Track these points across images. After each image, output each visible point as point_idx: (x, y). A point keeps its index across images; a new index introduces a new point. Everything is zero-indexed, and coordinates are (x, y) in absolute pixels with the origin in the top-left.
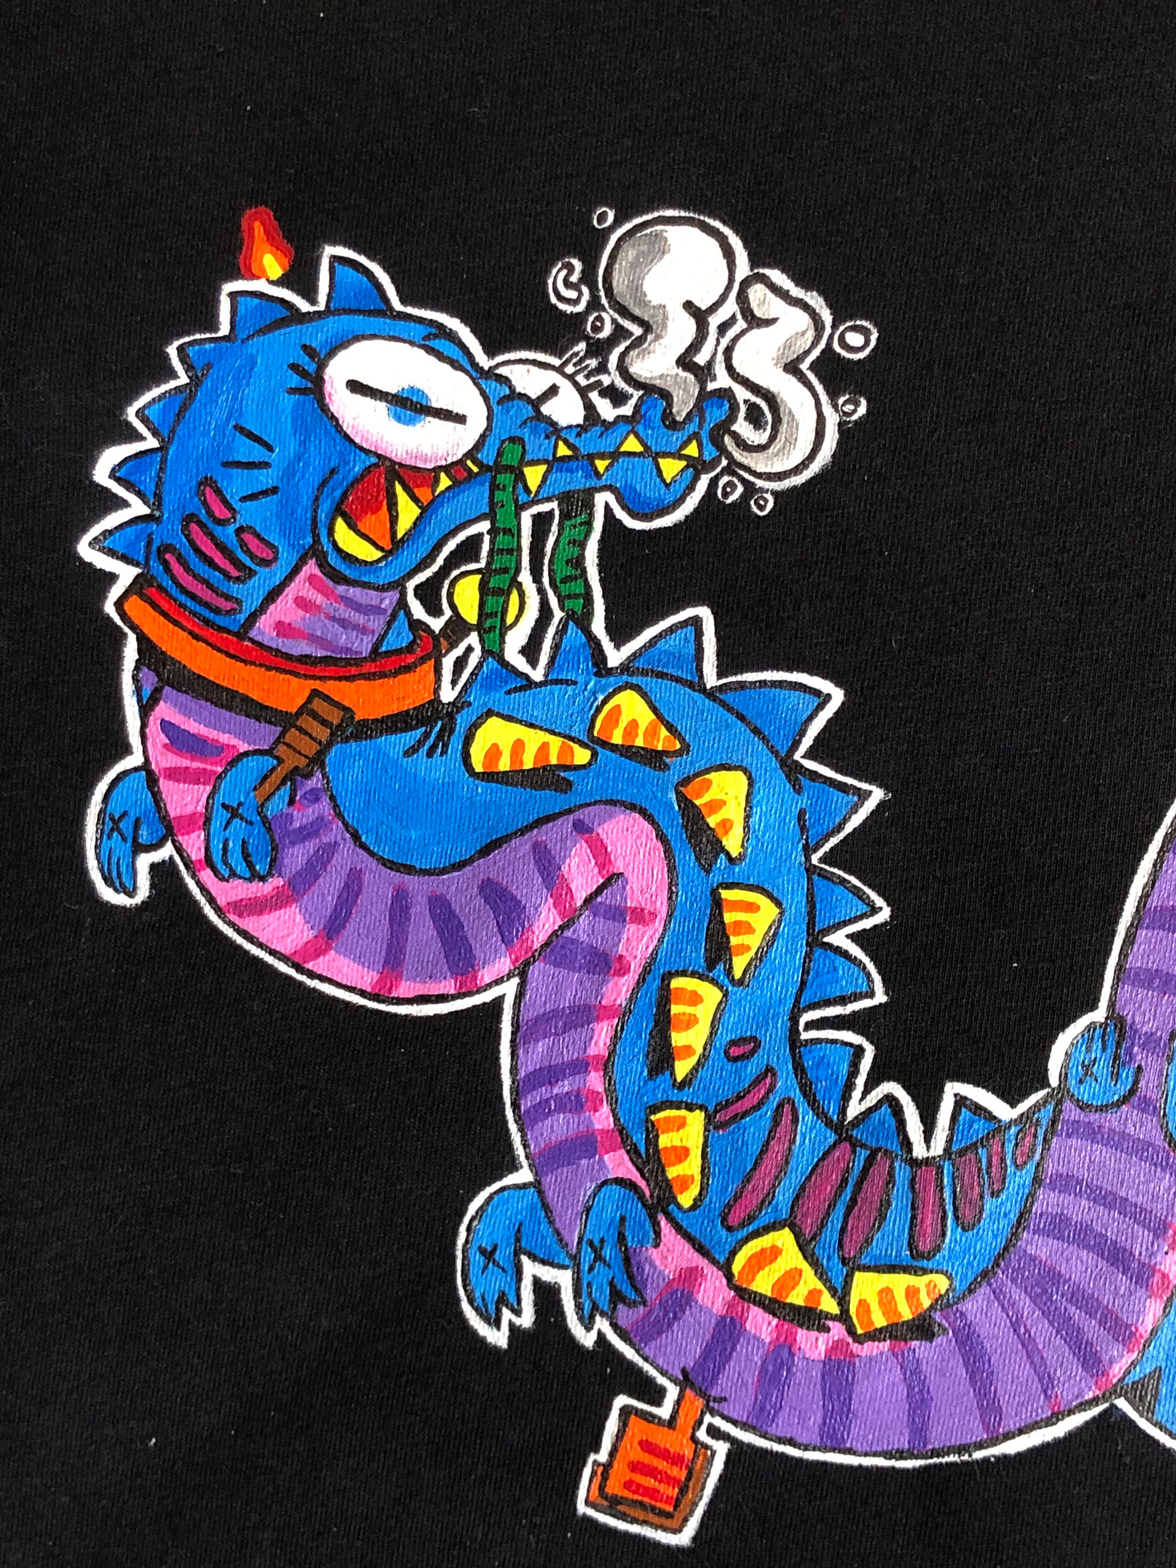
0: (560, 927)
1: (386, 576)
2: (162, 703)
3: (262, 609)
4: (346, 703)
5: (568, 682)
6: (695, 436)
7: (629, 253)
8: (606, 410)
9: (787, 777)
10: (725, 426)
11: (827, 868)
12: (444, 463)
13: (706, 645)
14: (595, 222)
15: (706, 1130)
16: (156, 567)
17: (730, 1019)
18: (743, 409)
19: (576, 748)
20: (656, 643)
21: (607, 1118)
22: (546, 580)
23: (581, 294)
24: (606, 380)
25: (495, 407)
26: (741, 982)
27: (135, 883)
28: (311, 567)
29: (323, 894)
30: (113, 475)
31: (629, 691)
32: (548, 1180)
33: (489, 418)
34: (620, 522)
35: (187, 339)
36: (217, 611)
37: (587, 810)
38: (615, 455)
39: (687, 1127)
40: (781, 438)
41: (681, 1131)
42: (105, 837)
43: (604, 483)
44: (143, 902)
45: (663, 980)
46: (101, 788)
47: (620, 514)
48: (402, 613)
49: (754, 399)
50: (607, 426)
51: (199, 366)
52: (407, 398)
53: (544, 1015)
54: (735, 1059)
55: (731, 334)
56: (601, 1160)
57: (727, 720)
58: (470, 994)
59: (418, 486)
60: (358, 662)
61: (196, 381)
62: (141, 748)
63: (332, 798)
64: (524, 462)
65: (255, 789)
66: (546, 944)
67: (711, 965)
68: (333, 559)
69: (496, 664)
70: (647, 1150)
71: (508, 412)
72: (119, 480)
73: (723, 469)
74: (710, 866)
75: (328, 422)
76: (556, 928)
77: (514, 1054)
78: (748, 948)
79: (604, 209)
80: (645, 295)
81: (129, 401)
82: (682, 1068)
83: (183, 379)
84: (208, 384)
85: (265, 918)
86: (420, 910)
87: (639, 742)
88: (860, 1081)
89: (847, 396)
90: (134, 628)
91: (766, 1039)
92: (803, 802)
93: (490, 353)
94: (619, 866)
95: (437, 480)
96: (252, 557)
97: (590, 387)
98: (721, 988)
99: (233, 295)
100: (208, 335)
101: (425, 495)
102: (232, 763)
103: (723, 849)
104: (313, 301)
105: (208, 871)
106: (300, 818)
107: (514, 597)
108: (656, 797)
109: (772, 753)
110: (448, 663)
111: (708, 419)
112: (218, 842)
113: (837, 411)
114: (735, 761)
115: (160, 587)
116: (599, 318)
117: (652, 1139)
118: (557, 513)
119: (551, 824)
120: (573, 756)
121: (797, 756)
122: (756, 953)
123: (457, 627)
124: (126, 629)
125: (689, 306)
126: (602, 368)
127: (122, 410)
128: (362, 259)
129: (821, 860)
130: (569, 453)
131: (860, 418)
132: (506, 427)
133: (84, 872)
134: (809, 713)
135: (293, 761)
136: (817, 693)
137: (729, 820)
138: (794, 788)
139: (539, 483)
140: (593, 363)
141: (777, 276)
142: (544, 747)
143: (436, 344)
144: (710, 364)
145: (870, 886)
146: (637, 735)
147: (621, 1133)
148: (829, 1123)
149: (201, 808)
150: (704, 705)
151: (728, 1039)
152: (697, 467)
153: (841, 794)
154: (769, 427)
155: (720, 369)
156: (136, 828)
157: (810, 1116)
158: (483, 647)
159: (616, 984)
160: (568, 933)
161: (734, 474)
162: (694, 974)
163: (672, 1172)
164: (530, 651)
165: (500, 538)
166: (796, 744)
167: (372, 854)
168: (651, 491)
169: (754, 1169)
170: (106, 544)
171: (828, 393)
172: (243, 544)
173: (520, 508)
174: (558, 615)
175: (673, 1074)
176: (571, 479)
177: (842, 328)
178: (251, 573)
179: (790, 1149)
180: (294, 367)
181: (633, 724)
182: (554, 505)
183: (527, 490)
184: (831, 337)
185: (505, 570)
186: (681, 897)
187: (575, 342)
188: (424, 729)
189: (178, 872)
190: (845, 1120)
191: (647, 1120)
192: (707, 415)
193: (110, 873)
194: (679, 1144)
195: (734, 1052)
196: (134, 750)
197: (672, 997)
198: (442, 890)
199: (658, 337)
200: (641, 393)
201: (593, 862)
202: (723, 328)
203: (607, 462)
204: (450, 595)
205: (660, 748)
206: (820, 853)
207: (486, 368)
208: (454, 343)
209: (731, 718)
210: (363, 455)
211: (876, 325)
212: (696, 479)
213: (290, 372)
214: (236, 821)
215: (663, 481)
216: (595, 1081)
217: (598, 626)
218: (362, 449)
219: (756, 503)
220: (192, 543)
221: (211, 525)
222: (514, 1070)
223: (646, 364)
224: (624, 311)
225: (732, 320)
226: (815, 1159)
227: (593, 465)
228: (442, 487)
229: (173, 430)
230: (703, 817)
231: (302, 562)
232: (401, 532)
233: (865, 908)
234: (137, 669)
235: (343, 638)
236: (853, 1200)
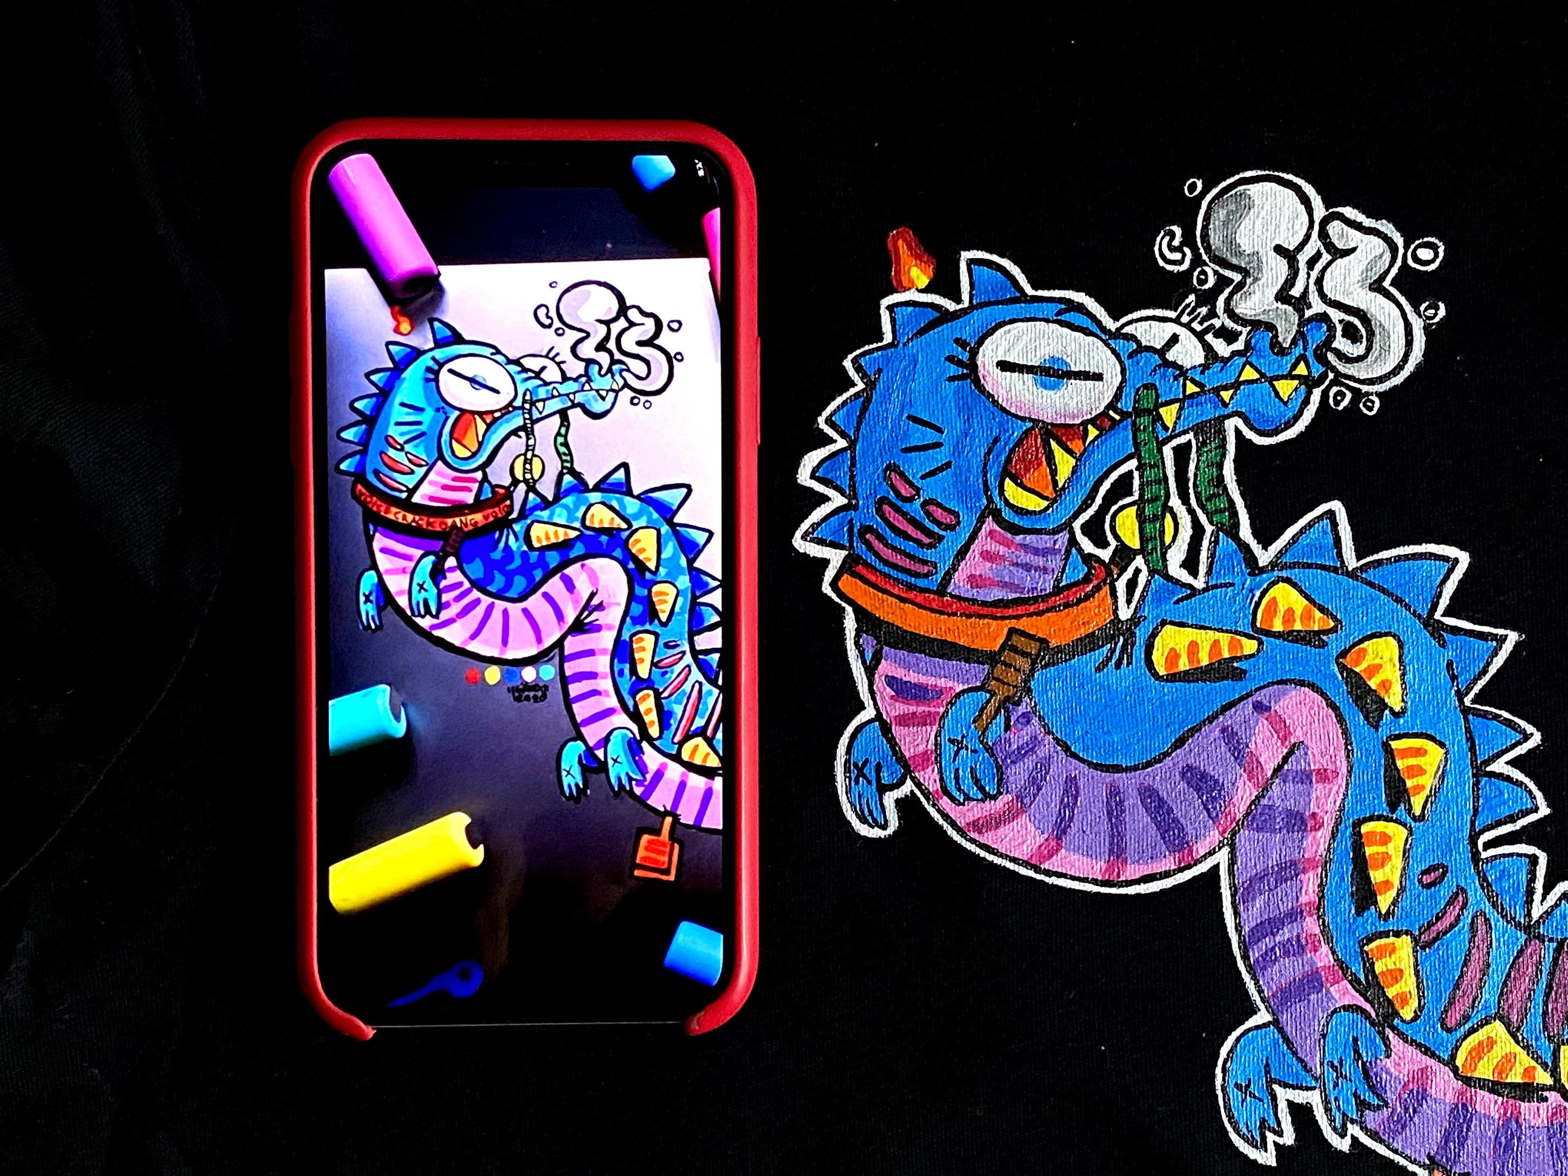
0: (1256, 796)
1: (1055, 519)
2: (883, 662)
3: (954, 568)
4: (1040, 635)
5: (1227, 585)
6: (1302, 357)
7: (1220, 214)
8: (1222, 348)
9: (1432, 635)
10: (1326, 345)
11: (1479, 707)
12: (1089, 417)
13: (1342, 534)
14: (1187, 193)
15: (1414, 951)
16: (860, 548)
17: (1418, 851)
18: (1339, 328)
19: (1244, 640)
20: (1298, 539)
22: (1193, 501)
23: (1184, 255)
24: (1217, 322)
25: (1126, 362)
26: (1421, 818)
27: (885, 817)
28: (989, 524)
29: (1047, 802)
30: (813, 476)
31: (1281, 584)
32: (1285, 1019)
33: (1123, 371)
34: (1250, 441)
36: (917, 575)
37: (1263, 692)
38: (1236, 385)
39: (1397, 952)
40: (1376, 346)
41: (1393, 956)
42: (853, 783)
43: (1231, 410)
45: (1354, 828)
46: (843, 743)
47: (1249, 434)
48: (1074, 551)
49: (1347, 318)
50: (1225, 361)
51: (871, 372)
52: (1050, 368)
53: (1256, 875)
54: (1429, 886)
55: (1319, 267)
56: (1328, 992)
57: (1371, 595)
58: (1188, 867)
59: (1071, 440)
60: (1045, 598)
61: (871, 385)
62: (871, 703)
63: (1041, 718)
64: (1159, 404)
65: (974, 721)
66: (1247, 814)
67: (1393, 807)
68: (1007, 514)
69: (1162, 579)
70: (1366, 977)
71: (1138, 364)
72: (819, 479)
73: (1331, 381)
74: (1378, 722)
75: (985, 399)
76: (1253, 798)
77: (1236, 913)
78: (1423, 787)
79: (1192, 180)
80: (1240, 246)
81: (818, 412)
82: (1384, 902)
83: (861, 386)
84: (880, 386)
85: (1001, 831)
86: (1132, 800)
87: (1298, 626)
88: (1539, 885)
89: (1427, 303)
90: (849, 602)
91: (1452, 864)
92: (1449, 654)
93: (1115, 317)
94: (1299, 735)
95: (1086, 432)
96: (939, 524)
97: (1206, 331)
98: (1405, 826)
99: (890, 308)
100: (875, 345)
101: (1077, 446)
102: (952, 703)
103: (1386, 706)
104: (959, 301)
106: (1017, 740)
107: (1168, 519)
108: (1321, 671)
109: (1415, 616)
110: (1121, 586)
111: (1310, 342)
112: (950, 772)
113: (1420, 317)
114: (1384, 629)
115: (866, 565)
116: (1203, 272)
117: (1370, 969)
118: (1194, 442)
119: (1233, 710)
120: (1242, 647)
121: (1438, 616)
122: (1431, 792)
123: (1124, 554)
124: (844, 604)
125: (1278, 248)
126: (1212, 314)
127: (813, 420)
128: (995, 258)
129: (1473, 702)
130: (1196, 389)
131: (1441, 319)
132: (1138, 377)
133: (841, 815)
134: (1442, 577)
135: (1003, 692)
136: (1446, 559)
137: (1387, 680)
138: (1439, 644)
139: (1174, 419)
140: (1204, 310)
141: (1349, 212)
142: (1216, 644)
143: (1068, 317)
144: (1305, 295)
146: (1294, 621)
147: (1341, 968)
148: (1518, 926)
149: (931, 746)
150: (1349, 585)
151: (1419, 869)
152: (1309, 383)
153: (1482, 642)
154: (1364, 340)
155: (1314, 297)
156: (878, 772)
157: (1501, 923)
158: (1148, 567)
159: (1314, 838)
160: (1264, 802)
161: (1341, 384)
162: (1380, 818)
163: (1391, 992)
164: (1190, 564)
165: (1147, 472)
166: (1435, 606)
167: (1082, 761)
168: (1274, 412)
169: (1461, 976)
170: (815, 535)
171: (1410, 303)
172: (929, 515)
173: (1161, 444)
175: (1377, 908)
176: (1202, 412)
177: (1413, 246)
178: (941, 538)
179: (1488, 953)
180: (951, 359)
181: (1290, 612)
182: (1190, 436)
183: (1166, 428)
184: (1405, 256)
185: (1157, 499)
186: (1357, 754)
187: (1186, 296)
188: (1109, 645)
190: (1531, 920)
191: (1362, 952)
192: (1309, 338)
193: (862, 812)
194: (1393, 967)
195: (1427, 879)
197: (1365, 841)
198: (1148, 781)
199: (1256, 280)
200: (1249, 328)
201: (1275, 736)
202: (1311, 263)
203: (1231, 392)
204: (1113, 528)
205: (1316, 629)
206: (1471, 695)
207: (1113, 330)
208: (1082, 313)
209: (1375, 592)
210: (1019, 422)
211: (1442, 239)
212: (1309, 393)
213: (947, 363)
214: (963, 752)
215: (1281, 400)
216: (1311, 925)
217: (1246, 532)
218: (1018, 417)
219: (1365, 405)
220: (886, 521)
221: (900, 504)
222: (1238, 928)
223: (1249, 304)
224: (1224, 263)
225: (1318, 256)
226: (1512, 958)
227: (1219, 396)
228: (1090, 438)
229: (858, 429)
230: (1365, 682)
231: (981, 520)
232: (1061, 480)
233: (1519, 737)
234: (858, 636)
235: (1027, 580)
236: (1549, 987)
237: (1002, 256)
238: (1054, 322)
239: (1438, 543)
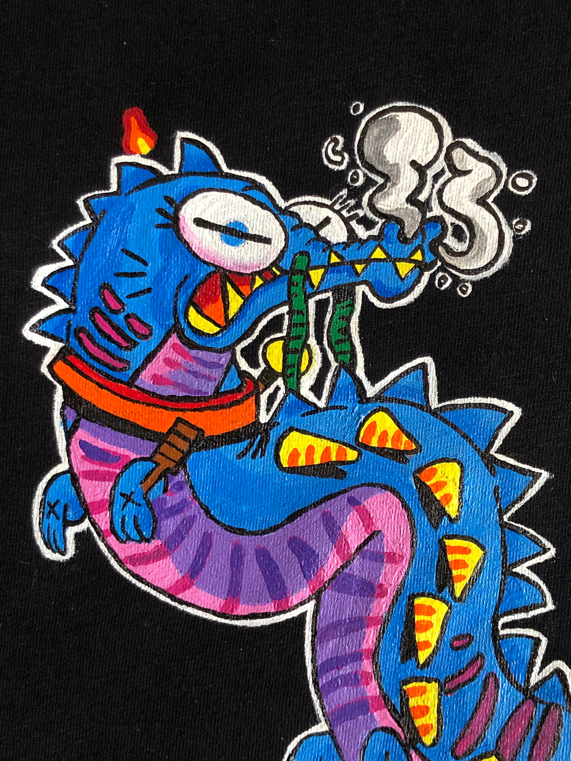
0: (341, 566)
1: (223, 342)
2: (80, 429)
3: (143, 367)
4: (199, 426)
5: (341, 408)
6: (420, 247)
7: (374, 131)
8: (361, 232)
9: (486, 465)
10: (439, 240)
11: (514, 524)
12: (258, 270)
13: (430, 381)
14: (352, 111)
15: (439, 694)
16: (74, 343)
17: (453, 624)
18: (450, 229)
19: (348, 450)
20: (398, 381)
21: (375, 689)
22: (325, 342)
23: (343, 158)
24: (361, 213)
25: (290, 233)
26: (460, 599)
27: (65, 546)
28: (174, 339)
29: (187, 550)
30: (44, 284)
31: (381, 413)
32: (338, 730)
33: (287, 240)
34: (372, 304)
35: (90, 195)
36: (114, 369)
37: (356, 490)
38: (368, 261)
39: (427, 693)
40: (476, 246)
41: (423, 696)
42: (45, 517)
43: (361, 279)
44: (71, 558)
45: (409, 599)
46: (42, 485)
48: (233, 367)
49: (457, 222)
50: (362, 242)
51: (98, 211)
52: (233, 229)
53: (332, 624)
54: (458, 649)
55: (441, 181)
56: (372, 715)
57: (445, 430)
58: (284, 612)
59: (242, 285)
60: (207, 399)
61: (96, 221)
62: (67, 459)
63: (192, 487)
64: (310, 267)
65: (141, 483)
66: (333, 578)
67: (440, 588)
68: (188, 333)
69: (294, 397)
70: (402, 708)
71: (298, 235)
72: (48, 287)
74: (438, 524)
75: (182, 246)
76: (339, 567)
77: (313, 650)
78: (464, 577)
79: (357, 103)
80: (385, 157)
81: (53, 237)
82: (423, 656)
83: (88, 221)
84: (104, 223)
85: (150, 566)
86: (250, 557)
87: (389, 445)
88: (539, 661)
89: (518, 219)
90: (60, 382)
91: (477, 636)
92: (497, 481)
93: (286, 198)
94: (379, 526)
95: (254, 281)
96: (136, 333)
97: (351, 218)
98: (447, 603)
99: (119, 165)
100: (103, 192)
101: (246, 290)
102: (126, 467)
103: (445, 513)
104: (171, 168)
105: (112, 536)
106: (172, 500)
107: (306, 353)
108: (401, 481)
109: (476, 450)
110: (264, 398)
111: (428, 236)
112: (118, 518)
113: (512, 228)
114: (452, 457)
115: (77, 355)
116: (356, 173)
117: (405, 701)
118: (331, 299)
119: (333, 500)
120: (346, 455)
121: (492, 452)
122: (469, 581)
124: (56, 383)
125: (413, 163)
126: (358, 205)
127: (49, 242)
128: (202, 140)
129: (509, 519)
130: (338, 260)
131: (527, 233)
132: (297, 245)
133: (32, 541)
134: (499, 423)
135: (165, 464)
136: (504, 410)
137: (449, 494)
138: (491, 473)
139: (319, 280)
140: (352, 202)
141: (470, 143)
142: (327, 450)
143: (250, 193)
144: (429, 200)
145: (542, 535)
146: (387, 441)
147: (384, 698)
148: (519, 688)
149: (107, 497)
150: (430, 420)
151: (452, 636)
152: (422, 267)
153: (522, 476)
154: (468, 241)
155: (435, 204)
156: (65, 510)
157: (506, 684)
158: (286, 387)
159: (379, 602)
160: (347, 571)
161: (446, 271)
162: (429, 595)
163: (418, 723)
164: (317, 389)
165: (295, 317)
166: (491, 444)
167: (217, 522)
168: (392, 283)
169: (471, 719)
170: (41, 328)
171: (506, 217)
172: (129, 325)
173: (308, 297)
174: (334, 365)
175: (417, 659)
176: (340, 277)
177: (514, 175)
178: (136, 344)
179: (494, 705)
180: (160, 211)
181: (385, 434)
182: (329, 294)
183: (312, 285)
184: (507, 182)
185: (299, 337)
186: (419, 545)
187: (340, 190)
188: (249, 440)
189: (93, 538)
190: (529, 686)
191: (401, 689)
192: (427, 233)
193: (49, 540)
194: (422, 704)
195: (456, 644)
196: (63, 460)
197: (416, 610)
198: (264, 544)
199: (394, 184)
200: (384, 220)
201: (361, 524)
202: (436, 178)
203: (363, 266)
204: (264, 354)
205: (402, 449)
206: (509, 514)
207: (283, 208)
208: (263, 192)
209: (448, 428)
210: (206, 266)
211: (535, 173)
212: (421, 275)
213: (157, 214)
214: (130, 504)
215: (400, 277)
216: (367, 666)
217: (360, 372)
218: (205, 262)
219: (461, 289)
220: (96, 326)
221: (108, 314)
222: (313, 660)
223: (387, 202)
224: (371, 168)
225: (442, 172)
226: (511, 712)
227: (354, 268)
228: (257, 285)
229: (82, 254)
230: (432, 493)
231: (168, 335)
232: (231, 314)
233: (539, 549)
234: (63, 408)
235: (196, 384)
236: (536, 737)
237: (207, 139)
238: (241, 195)
239: (500, 398)
